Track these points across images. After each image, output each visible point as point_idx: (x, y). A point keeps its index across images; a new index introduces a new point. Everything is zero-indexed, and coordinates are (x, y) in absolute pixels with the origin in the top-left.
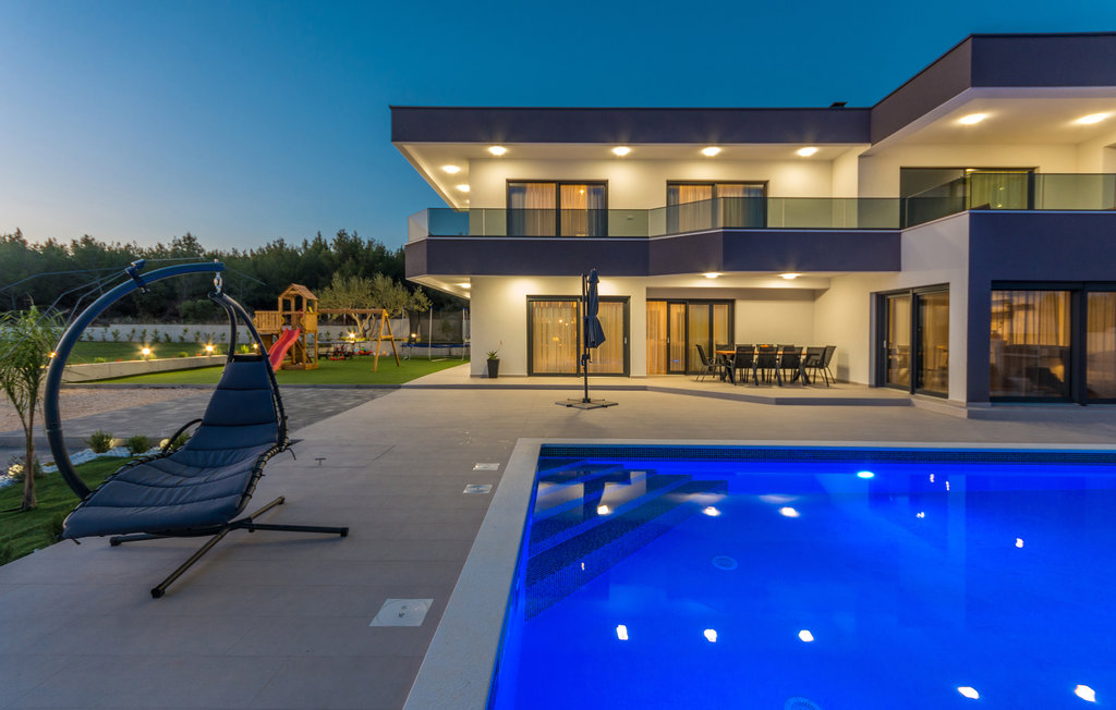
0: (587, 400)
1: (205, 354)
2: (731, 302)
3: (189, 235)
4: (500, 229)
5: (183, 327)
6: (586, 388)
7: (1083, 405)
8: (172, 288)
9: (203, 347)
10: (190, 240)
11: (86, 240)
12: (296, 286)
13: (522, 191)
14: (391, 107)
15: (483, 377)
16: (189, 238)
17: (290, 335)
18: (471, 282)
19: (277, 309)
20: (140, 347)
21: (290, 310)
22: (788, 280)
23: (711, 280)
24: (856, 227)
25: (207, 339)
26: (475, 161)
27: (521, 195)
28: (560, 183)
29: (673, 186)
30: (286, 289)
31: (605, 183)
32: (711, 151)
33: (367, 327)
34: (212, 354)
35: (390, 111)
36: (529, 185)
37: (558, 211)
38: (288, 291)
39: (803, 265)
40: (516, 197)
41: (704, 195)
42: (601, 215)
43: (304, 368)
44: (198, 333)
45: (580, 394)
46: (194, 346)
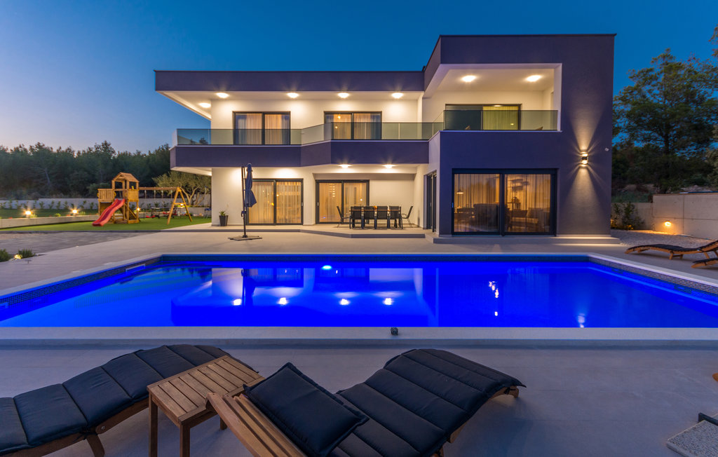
0: (245, 236)
1: (72, 215)
2: (367, 182)
3: (106, 142)
4: (229, 141)
5: (84, 200)
6: (245, 231)
7: (503, 235)
8: (94, 176)
9: (70, 211)
10: (106, 145)
11: (39, 146)
12: (122, 173)
13: (245, 118)
14: (155, 71)
15: (218, 226)
16: (106, 144)
17: (119, 202)
18: (213, 171)
19: (111, 188)
20: (24, 210)
21: (122, 188)
22: (389, 168)
23: (345, 169)
24: (421, 138)
25: (73, 206)
26: (215, 100)
27: (243, 121)
28: (264, 113)
29: (329, 115)
30: (116, 175)
31: (288, 113)
32: (343, 95)
33: (194, 199)
34: (76, 215)
35: (154, 72)
36: (248, 114)
37: (263, 130)
38: (119, 177)
39: (396, 160)
40: (241, 122)
41: (347, 119)
42: (287, 132)
43: (127, 223)
44: (92, 204)
45: (242, 234)
46: (65, 211)
